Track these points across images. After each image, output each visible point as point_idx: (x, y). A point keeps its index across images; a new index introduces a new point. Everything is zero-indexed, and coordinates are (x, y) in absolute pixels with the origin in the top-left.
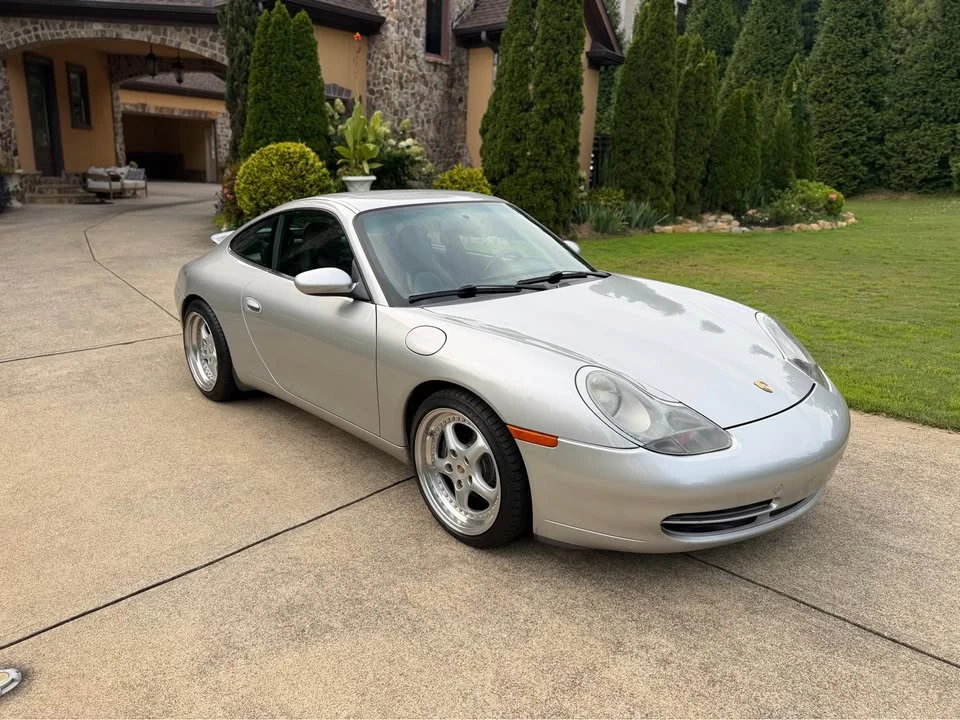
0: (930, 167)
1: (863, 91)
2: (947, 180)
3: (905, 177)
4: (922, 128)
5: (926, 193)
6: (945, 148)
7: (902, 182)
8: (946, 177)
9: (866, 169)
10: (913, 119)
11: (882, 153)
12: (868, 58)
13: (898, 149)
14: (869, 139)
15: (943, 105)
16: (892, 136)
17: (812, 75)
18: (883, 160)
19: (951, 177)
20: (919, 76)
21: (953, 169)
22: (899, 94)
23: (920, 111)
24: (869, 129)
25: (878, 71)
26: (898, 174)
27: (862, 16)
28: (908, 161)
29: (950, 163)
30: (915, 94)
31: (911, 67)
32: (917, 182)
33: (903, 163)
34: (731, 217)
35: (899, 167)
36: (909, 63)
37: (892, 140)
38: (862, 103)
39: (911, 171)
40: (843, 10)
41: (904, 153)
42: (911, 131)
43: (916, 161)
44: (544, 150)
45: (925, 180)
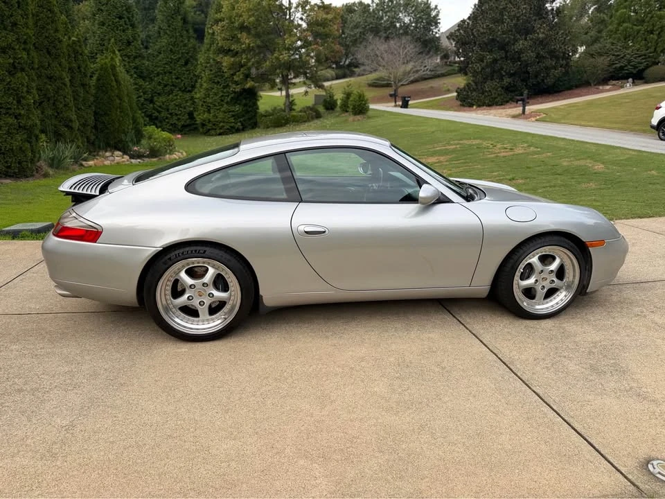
0: (185, 119)
1: (134, 68)
2: (195, 126)
3: (172, 124)
4: (174, 94)
5: (185, 134)
6: (190, 107)
7: (171, 127)
8: (194, 124)
9: (148, 119)
10: (168, 88)
11: (154, 109)
12: (131, 47)
13: (164, 106)
14: (146, 100)
15: (182, 81)
16: (158, 98)
17: (96, 54)
18: (156, 114)
19: (197, 124)
20: (165, 62)
21: (197, 119)
22: (155, 72)
23: (171, 84)
24: (144, 94)
25: (140, 56)
26: (168, 123)
27: (120, 18)
28: (171, 114)
29: (195, 116)
30: (165, 73)
31: (158, 56)
32: (179, 127)
33: (168, 115)
34: (120, 153)
35: (167, 118)
36: (156, 53)
37: (159, 101)
38: (135, 76)
39: (174, 120)
40: (107, 11)
41: (168, 110)
42: (168, 96)
43: (176, 115)
44: (14, 99)
45: (183, 126)
